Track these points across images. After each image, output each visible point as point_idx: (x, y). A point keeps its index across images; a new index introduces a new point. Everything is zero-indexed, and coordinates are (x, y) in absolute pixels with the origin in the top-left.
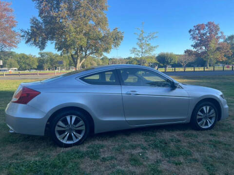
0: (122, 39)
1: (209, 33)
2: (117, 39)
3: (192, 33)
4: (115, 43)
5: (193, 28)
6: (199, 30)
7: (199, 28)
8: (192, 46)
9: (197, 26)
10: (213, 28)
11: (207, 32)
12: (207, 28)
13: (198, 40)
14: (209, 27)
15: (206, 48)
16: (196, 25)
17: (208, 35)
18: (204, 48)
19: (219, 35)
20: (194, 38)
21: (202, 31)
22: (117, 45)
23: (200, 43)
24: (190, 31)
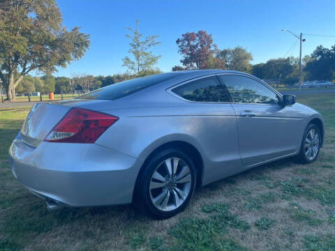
0: (87, 46)
1: (201, 46)
2: (78, 45)
3: (180, 44)
4: (76, 51)
5: (181, 38)
6: (188, 40)
7: (188, 37)
8: (181, 61)
9: (186, 35)
10: (205, 39)
11: (198, 44)
12: (197, 38)
13: (188, 54)
14: (200, 38)
15: (197, 64)
16: (185, 33)
17: (199, 47)
18: (195, 65)
19: (212, 48)
20: (183, 51)
21: (192, 43)
22: (78, 54)
23: (191, 58)
24: (178, 42)
